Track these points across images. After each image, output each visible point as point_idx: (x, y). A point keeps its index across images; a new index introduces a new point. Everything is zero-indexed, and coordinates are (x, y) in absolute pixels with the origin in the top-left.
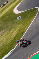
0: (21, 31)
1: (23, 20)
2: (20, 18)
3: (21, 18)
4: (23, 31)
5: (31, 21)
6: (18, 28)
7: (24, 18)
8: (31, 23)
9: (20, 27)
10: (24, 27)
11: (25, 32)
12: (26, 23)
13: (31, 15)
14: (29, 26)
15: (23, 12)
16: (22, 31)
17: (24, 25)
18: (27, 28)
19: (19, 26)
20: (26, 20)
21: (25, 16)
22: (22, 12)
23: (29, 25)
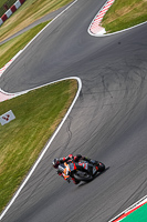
0: (15, 166)
1: (21, 127)
2: (10, 119)
3: (12, 117)
4: (22, 169)
5: (52, 127)
6: (3, 157)
7: (27, 117)
8: (51, 136)
9: (10, 152)
10: (25, 152)
11: (29, 171)
12: (34, 138)
13: (51, 106)
14: (42, 148)
15: (20, 94)
16: (19, 166)
17: (25, 143)
18: (38, 156)
19: (6, 150)
20: (33, 124)
21: (29, 110)
22: (16, 95)
23: (45, 144)
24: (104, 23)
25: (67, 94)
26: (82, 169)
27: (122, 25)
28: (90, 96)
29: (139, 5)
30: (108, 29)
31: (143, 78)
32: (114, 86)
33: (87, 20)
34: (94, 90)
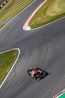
5: (7, 71)
24: (30, 25)
25: (14, 56)
26: (39, 73)
27: (38, 25)
28: (24, 57)
29: (45, 17)
30: (32, 27)
31: (47, 49)
32: (34, 52)
33: (22, 23)
34: (25, 54)
